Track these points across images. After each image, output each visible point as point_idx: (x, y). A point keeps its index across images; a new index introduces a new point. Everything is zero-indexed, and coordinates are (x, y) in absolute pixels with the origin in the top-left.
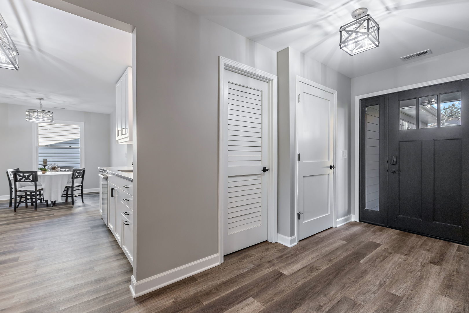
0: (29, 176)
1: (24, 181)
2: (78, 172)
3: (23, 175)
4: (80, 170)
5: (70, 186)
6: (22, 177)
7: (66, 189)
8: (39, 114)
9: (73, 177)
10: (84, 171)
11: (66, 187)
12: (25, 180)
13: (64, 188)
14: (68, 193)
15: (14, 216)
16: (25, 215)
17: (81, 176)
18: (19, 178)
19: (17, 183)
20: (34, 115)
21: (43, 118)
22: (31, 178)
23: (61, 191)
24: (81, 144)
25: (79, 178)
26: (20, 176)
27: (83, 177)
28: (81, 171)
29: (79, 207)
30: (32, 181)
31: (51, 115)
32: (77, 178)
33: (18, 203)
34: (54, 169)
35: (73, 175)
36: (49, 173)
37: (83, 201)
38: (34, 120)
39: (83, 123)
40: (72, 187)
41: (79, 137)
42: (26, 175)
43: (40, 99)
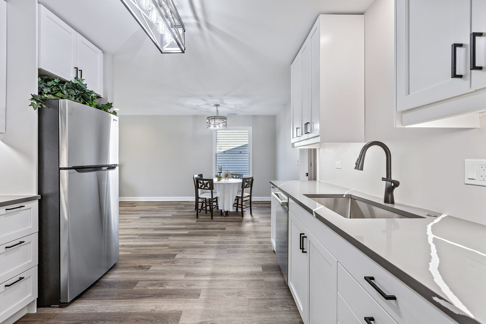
0: (207, 183)
1: (204, 189)
2: (247, 182)
3: (203, 182)
4: (249, 178)
5: (240, 196)
6: (202, 184)
7: (237, 198)
8: (216, 121)
9: (243, 187)
10: (253, 180)
11: (237, 197)
12: (204, 187)
13: (235, 198)
14: (239, 202)
15: (195, 224)
16: (203, 224)
17: (250, 186)
18: (200, 185)
19: (199, 190)
20: (212, 122)
21: (219, 124)
22: (208, 185)
23: (232, 201)
24: (250, 150)
25: (248, 187)
26: (201, 183)
27: (251, 186)
28: (250, 180)
29: (248, 221)
30: (209, 189)
31: (225, 121)
32: (246, 187)
33: (199, 209)
34: (227, 176)
35: (243, 184)
36: (223, 181)
37: (251, 213)
38: (212, 127)
39: (251, 127)
40: (242, 197)
41: (247, 143)
42: (205, 182)
43: (217, 105)
